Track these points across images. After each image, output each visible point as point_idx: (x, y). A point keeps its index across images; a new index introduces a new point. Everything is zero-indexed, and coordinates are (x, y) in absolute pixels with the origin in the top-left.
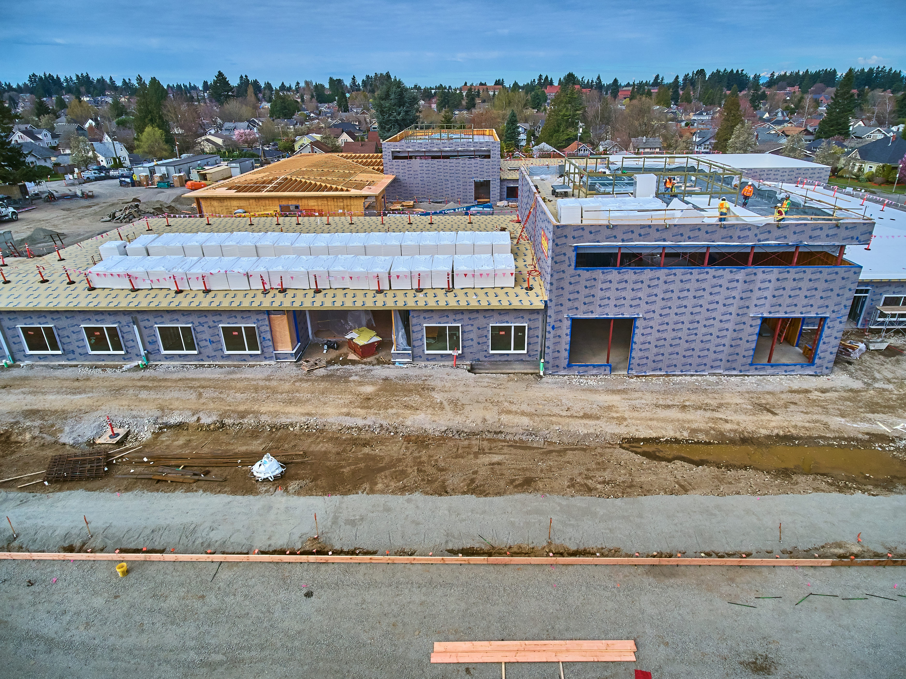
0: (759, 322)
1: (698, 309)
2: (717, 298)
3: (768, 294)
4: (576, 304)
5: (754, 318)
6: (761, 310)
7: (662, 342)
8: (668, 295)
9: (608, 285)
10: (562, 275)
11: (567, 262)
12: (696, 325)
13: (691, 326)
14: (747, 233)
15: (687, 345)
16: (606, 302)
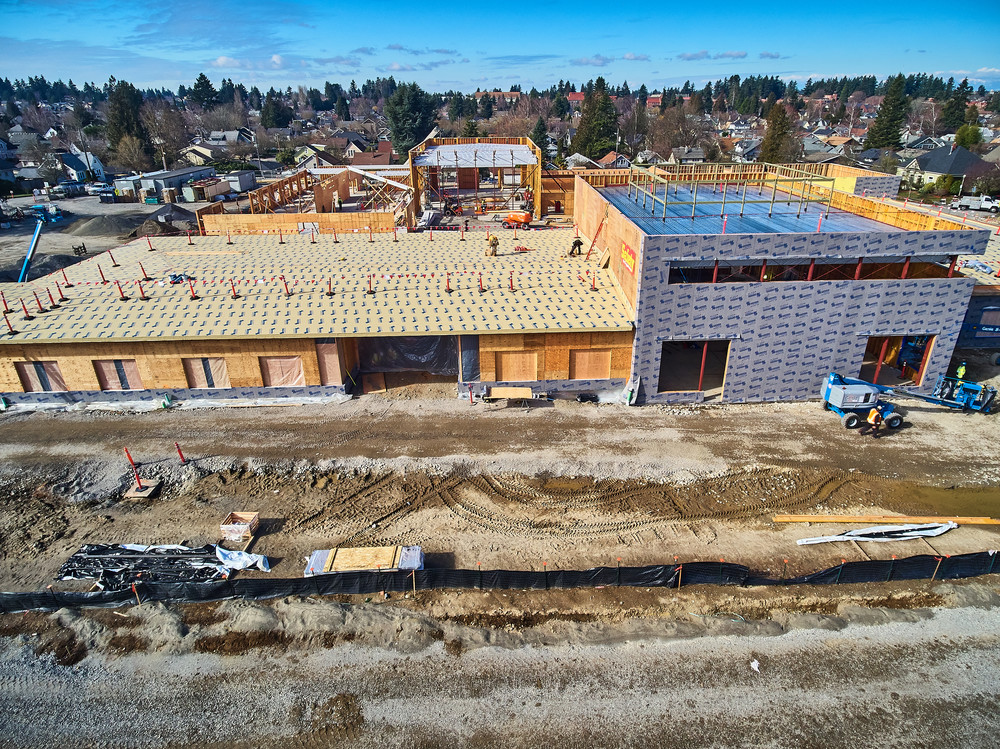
0: (866, 341)
1: (800, 328)
2: (821, 315)
3: (875, 310)
4: (667, 325)
5: (860, 337)
6: (868, 328)
7: (760, 366)
8: (768, 313)
9: (703, 303)
10: (653, 292)
11: (659, 278)
12: (797, 346)
13: (793, 347)
14: (855, 242)
15: (787, 368)
16: (700, 321)
